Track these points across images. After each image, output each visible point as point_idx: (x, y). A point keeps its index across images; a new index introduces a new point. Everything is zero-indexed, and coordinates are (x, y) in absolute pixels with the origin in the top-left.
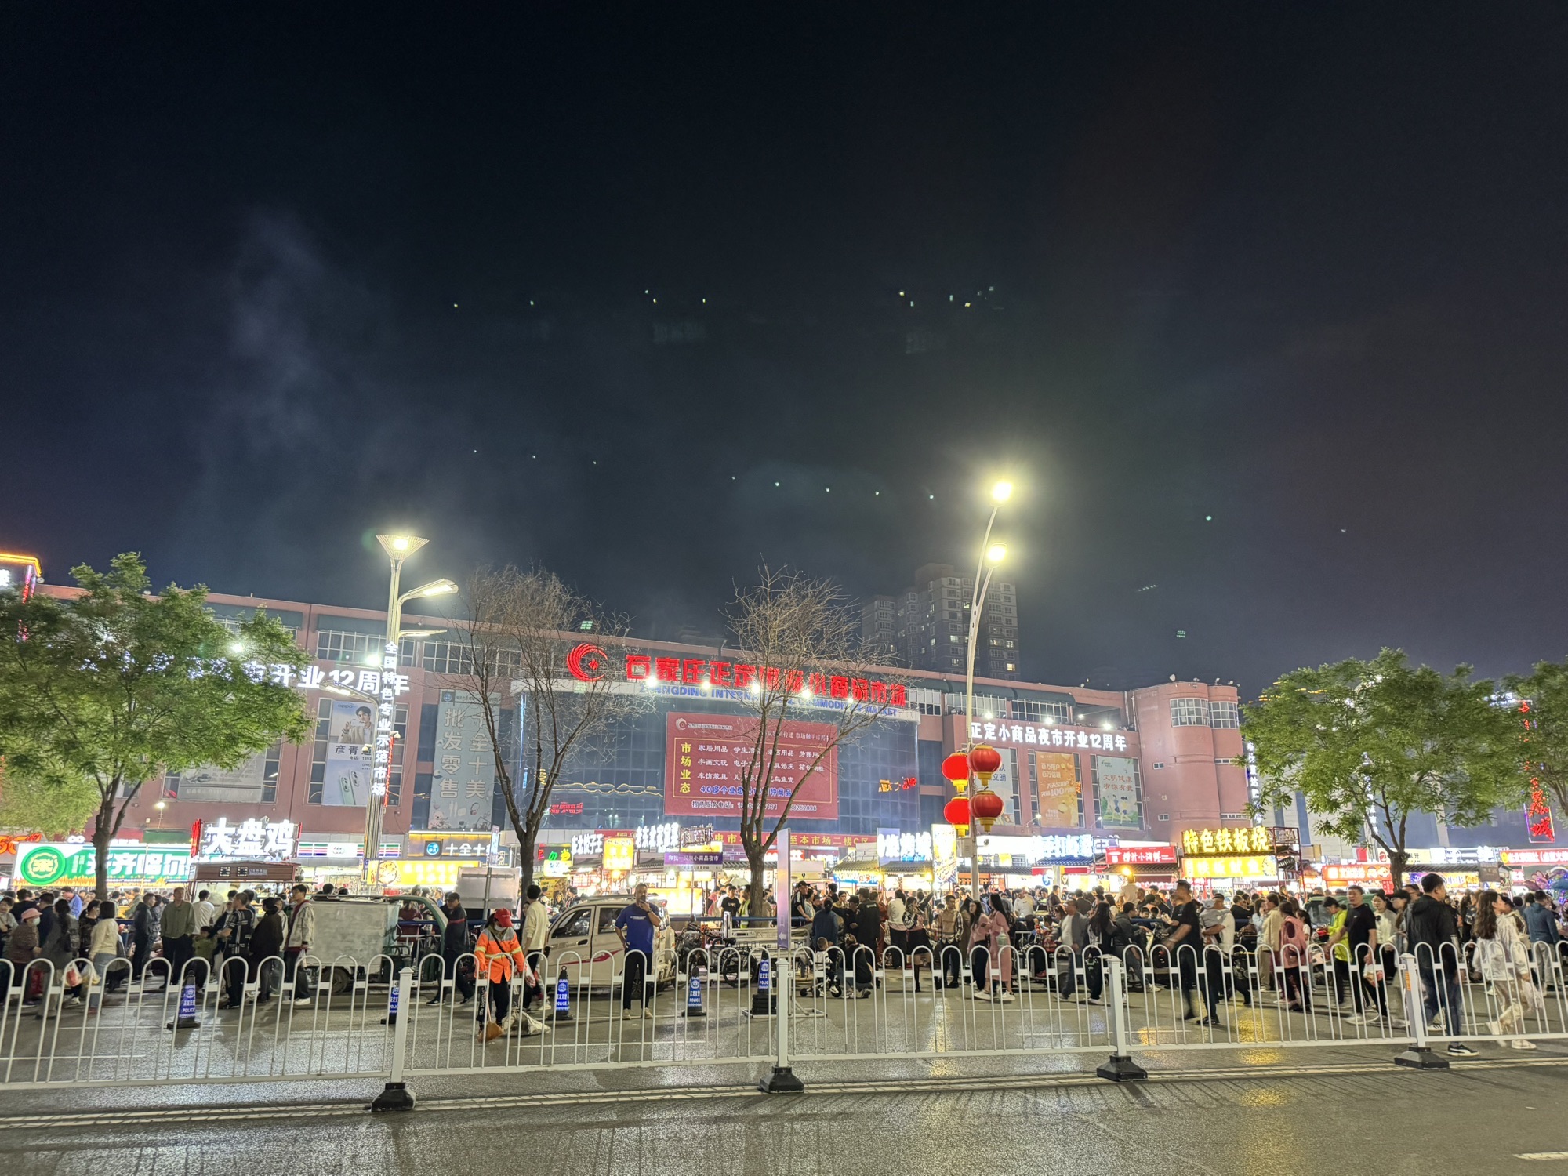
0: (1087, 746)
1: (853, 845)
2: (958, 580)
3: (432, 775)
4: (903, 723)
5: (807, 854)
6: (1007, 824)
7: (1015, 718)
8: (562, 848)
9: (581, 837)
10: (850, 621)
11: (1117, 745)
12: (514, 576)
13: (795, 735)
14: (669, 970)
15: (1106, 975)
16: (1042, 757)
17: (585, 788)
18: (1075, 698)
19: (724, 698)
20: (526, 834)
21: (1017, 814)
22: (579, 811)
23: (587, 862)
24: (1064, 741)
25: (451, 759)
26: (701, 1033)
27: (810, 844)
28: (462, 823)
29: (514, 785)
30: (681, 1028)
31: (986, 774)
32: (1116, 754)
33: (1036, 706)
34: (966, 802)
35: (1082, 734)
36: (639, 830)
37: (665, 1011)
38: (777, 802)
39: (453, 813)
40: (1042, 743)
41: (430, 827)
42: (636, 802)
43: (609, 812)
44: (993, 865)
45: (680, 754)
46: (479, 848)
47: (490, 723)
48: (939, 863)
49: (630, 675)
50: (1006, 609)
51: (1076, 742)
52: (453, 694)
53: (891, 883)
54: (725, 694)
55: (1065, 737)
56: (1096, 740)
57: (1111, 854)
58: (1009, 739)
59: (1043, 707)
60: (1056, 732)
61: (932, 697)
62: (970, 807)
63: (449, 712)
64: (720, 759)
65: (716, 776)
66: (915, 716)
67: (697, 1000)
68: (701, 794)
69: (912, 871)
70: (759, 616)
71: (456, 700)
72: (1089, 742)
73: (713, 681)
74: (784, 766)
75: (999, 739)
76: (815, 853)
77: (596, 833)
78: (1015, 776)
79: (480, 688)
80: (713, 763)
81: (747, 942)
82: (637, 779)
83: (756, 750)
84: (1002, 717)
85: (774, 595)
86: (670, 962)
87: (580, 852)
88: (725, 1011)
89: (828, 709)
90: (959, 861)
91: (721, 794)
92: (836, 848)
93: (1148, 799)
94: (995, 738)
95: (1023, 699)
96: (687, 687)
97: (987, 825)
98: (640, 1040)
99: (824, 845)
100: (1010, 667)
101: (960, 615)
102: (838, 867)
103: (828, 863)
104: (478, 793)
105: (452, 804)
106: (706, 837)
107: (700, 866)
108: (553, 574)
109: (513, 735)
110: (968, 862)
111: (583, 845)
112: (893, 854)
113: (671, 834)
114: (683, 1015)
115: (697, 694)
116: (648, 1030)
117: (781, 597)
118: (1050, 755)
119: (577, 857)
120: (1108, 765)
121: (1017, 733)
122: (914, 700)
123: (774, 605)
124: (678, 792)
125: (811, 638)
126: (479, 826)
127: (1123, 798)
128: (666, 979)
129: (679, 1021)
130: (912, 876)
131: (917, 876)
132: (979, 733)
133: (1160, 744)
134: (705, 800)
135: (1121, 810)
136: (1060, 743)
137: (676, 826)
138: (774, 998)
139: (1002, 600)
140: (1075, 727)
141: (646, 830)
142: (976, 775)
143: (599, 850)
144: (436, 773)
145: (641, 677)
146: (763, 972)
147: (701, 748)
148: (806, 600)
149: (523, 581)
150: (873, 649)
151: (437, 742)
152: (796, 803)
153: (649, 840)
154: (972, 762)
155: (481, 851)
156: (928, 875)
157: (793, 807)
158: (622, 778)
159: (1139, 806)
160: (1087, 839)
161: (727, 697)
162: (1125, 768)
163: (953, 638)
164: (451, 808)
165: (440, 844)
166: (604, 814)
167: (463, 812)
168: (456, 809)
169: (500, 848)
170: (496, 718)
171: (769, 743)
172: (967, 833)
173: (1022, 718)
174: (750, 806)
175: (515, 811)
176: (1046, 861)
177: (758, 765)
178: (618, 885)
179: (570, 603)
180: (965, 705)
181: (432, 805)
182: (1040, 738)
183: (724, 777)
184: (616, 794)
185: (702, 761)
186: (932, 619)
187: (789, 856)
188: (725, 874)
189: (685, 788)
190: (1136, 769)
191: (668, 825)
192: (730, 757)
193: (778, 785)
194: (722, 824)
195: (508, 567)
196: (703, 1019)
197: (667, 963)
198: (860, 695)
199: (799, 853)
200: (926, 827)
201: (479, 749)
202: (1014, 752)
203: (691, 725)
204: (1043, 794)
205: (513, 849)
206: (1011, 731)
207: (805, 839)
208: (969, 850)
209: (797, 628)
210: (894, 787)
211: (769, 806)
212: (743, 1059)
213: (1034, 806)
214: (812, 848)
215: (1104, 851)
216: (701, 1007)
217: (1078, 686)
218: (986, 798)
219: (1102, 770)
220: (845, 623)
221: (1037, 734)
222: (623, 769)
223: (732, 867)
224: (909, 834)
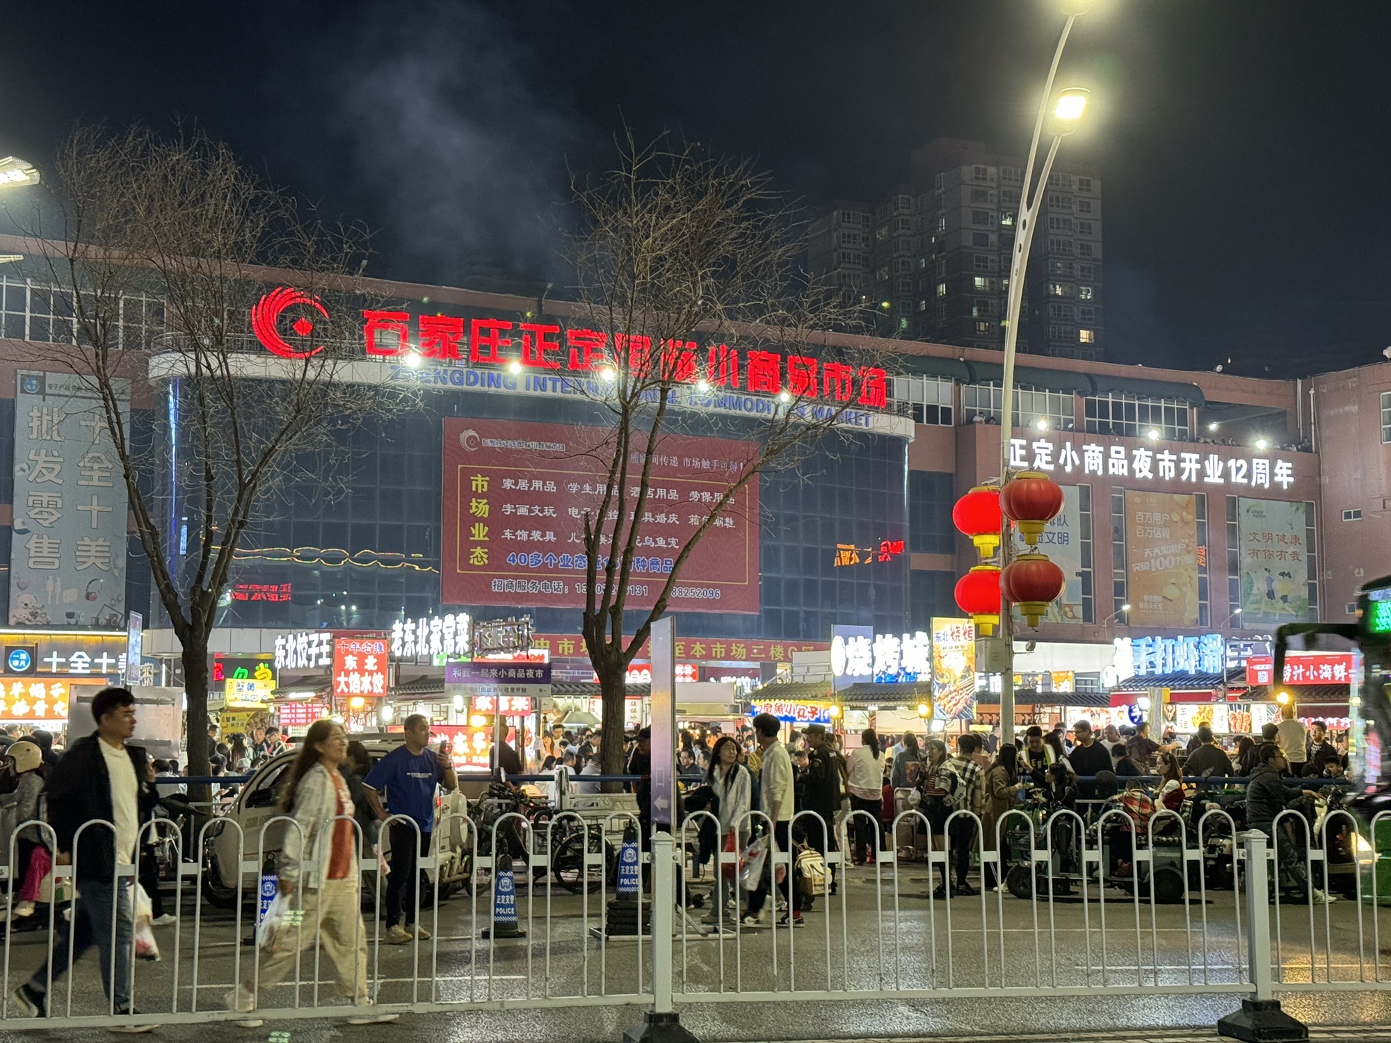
0: (1222, 481)
1: (787, 659)
2: (992, 170)
3: (10, 529)
4: (883, 438)
5: (703, 675)
6: (1067, 621)
7: (1091, 429)
8: (259, 661)
9: (291, 637)
10: (788, 240)
11: (1277, 479)
12: (146, 148)
13: (680, 462)
14: (457, 862)
15: (1240, 862)
16: (1138, 500)
17: (292, 556)
18: (1205, 392)
19: (549, 393)
20: (191, 628)
21: (1087, 605)
22: (285, 598)
23: (303, 681)
24: (1179, 471)
25: (45, 499)
26: (517, 964)
27: (708, 656)
28: (70, 615)
29: (164, 540)
30: (483, 956)
31: (1034, 524)
32: (1275, 493)
33: (1130, 408)
34: (996, 575)
35: (1214, 458)
36: (397, 626)
37: (452, 929)
38: (648, 583)
39: (54, 596)
40: (1138, 475)
41: (12, 621)
42: (388, 582)
43: (342, 600)
44: (1039, 690)
45: (469, 494)
46: (105, 660)
47: (114, 427)
48: (943, 686)
49: (372, 348)
50: (1082, 225)
51: (1202, 473)
52: (42, 381)
53: (855, 721)
54: (549, 384)
55: (1182, 465)
56: (1238, 469)
57: (1257, 667)
58: (1079, 469)
59: (1143, 409)
60: (1166, 455)
61: (937, 391)
62: (1002, 584)
63: (35, 414)
64: (542, 505)
65: (536, 535)
66: (904, 427)
67: (511, 911)
68: (509, 568)
69: (895, 699)
70: (615, 230)
71: (48, 391)
72: (1226, 474)
73: (527, 360)
74: (661, 518)
75: (1060, 468)
76: (718, 673)
77: (319, 630)
78: (1085, 534)
79: (93, 361)
80: (530, 511)
81: (596, 818)
82: (391, 540)
83: (609, 488)
84: (1066, 428)
85: (644, 189)
86: (459, 850)
87: (291, 663)
88: (559, 929)
89: (744, 412)
90: (979, 684)
91: (544, 568)
92: (756, 665)
93: (1329, 575)
94: (1051, 467)
95: (1106, 392)
96: (479, 372)
97: (1033, 616)
98: (411, 975)
99: (733, 658)
100: (1084, 336)
101: (993, 238)
102: (758, 695)
103: (741, 688)
104: (98, 562)
105: (50, 582)
106: (520, 637)
107: (510, 686)
108: (221, 145)
109: (158, 449)
110: (996, 684)
111: (295, 652)
112: (860, 669)
113: (456, 634)
114: (486, 935)
115: (498, 386)
116: (426, 959)
117: (656, 194)
118: (1153, 498)
119: (285, 674)
120: (1259, 514)
121: (1093, 456)
122: (904, 398)
123: (643, 207)
124: (466, 564)
125: (714, 274)
126: (102, 621)
127: (1282, 574)
128: (453, 878)
129: (478, 945)
130: (894, 708)
131: (902, 708)
132: (1023, 459)
133: (1358, 475)
134: (516, 578)
135: (1278, 595)
136: (1172, 474)
137: (464, 618)
138: (647, 908)
139: (1075, 209)
140: (1201, 445)
141: (410, 626)
142: (1016, 527)
143: (325, 661)
144: (18, 525)
145: (390, 352)
146: (626, 864)
147: (508, 484)
148: (704, 201)
149: (164, 157)
150: (828, 296)
151: (17, 468)
152: (684, 585)
153: (416, 643)
154: (1009, 503)
155: (109, 666)
156: (923, 709)
157: (676, 592)
158: (361, 539)
159: (1312, 588)
160: (1214, 643)
161: (554, 390)
162: (1290, 519)
163: (979, 281)
164: (50, 588)
165: (33, 652)
166: (332, 603)
167: (72, 596)
168: (58, 590)
169: (144, 660)
170: (126, 419)
171: (634, 476)
172: (996, 628)
173: (1104, 429)
174: (600, 589)
175: (169, 588)
176: (1136, 681)
177: (612, 515)
178: (361, 722)
179: (255, 202)
180: (998, 405)
181: (13, 581)
182: (1136, 465)
183: (550, 536)
184: (353, 569)
185: (508, 509)
186: (940, 246)
187: (673, 676)
188: (555, 706)
189: (479, 556)
190: (1309, 522)
191: (449, 618)
192: (560, 500)
193: (649, 552)
194: (547, 622)
195: (134, 129)
196: (521, 942)
197: (453, 850)
198: (802, 387)
199: (689, 670)
200: (920, 622)
201: (96, 483)
202: (1085, 494)
203: (488, 443)
204: (1136, 567)
205: (168, 662)
206: (1081, 454)
207: (698, 649)
208: (999, 661)
209: (687, 253)
210: (863, 556)
211: (633, 590)
212: (594, 1000)
213: (1120, 589)
214: (713, 664)
215: (1244, 664)
216: (516, 923)
217: (1212, 369)
218: (1034, 568)
219: (1245, 522)
220: (777, 245)
221: (1130, 458)
222: (365, 522)
223: (567, 693)
224: (889, 636)
